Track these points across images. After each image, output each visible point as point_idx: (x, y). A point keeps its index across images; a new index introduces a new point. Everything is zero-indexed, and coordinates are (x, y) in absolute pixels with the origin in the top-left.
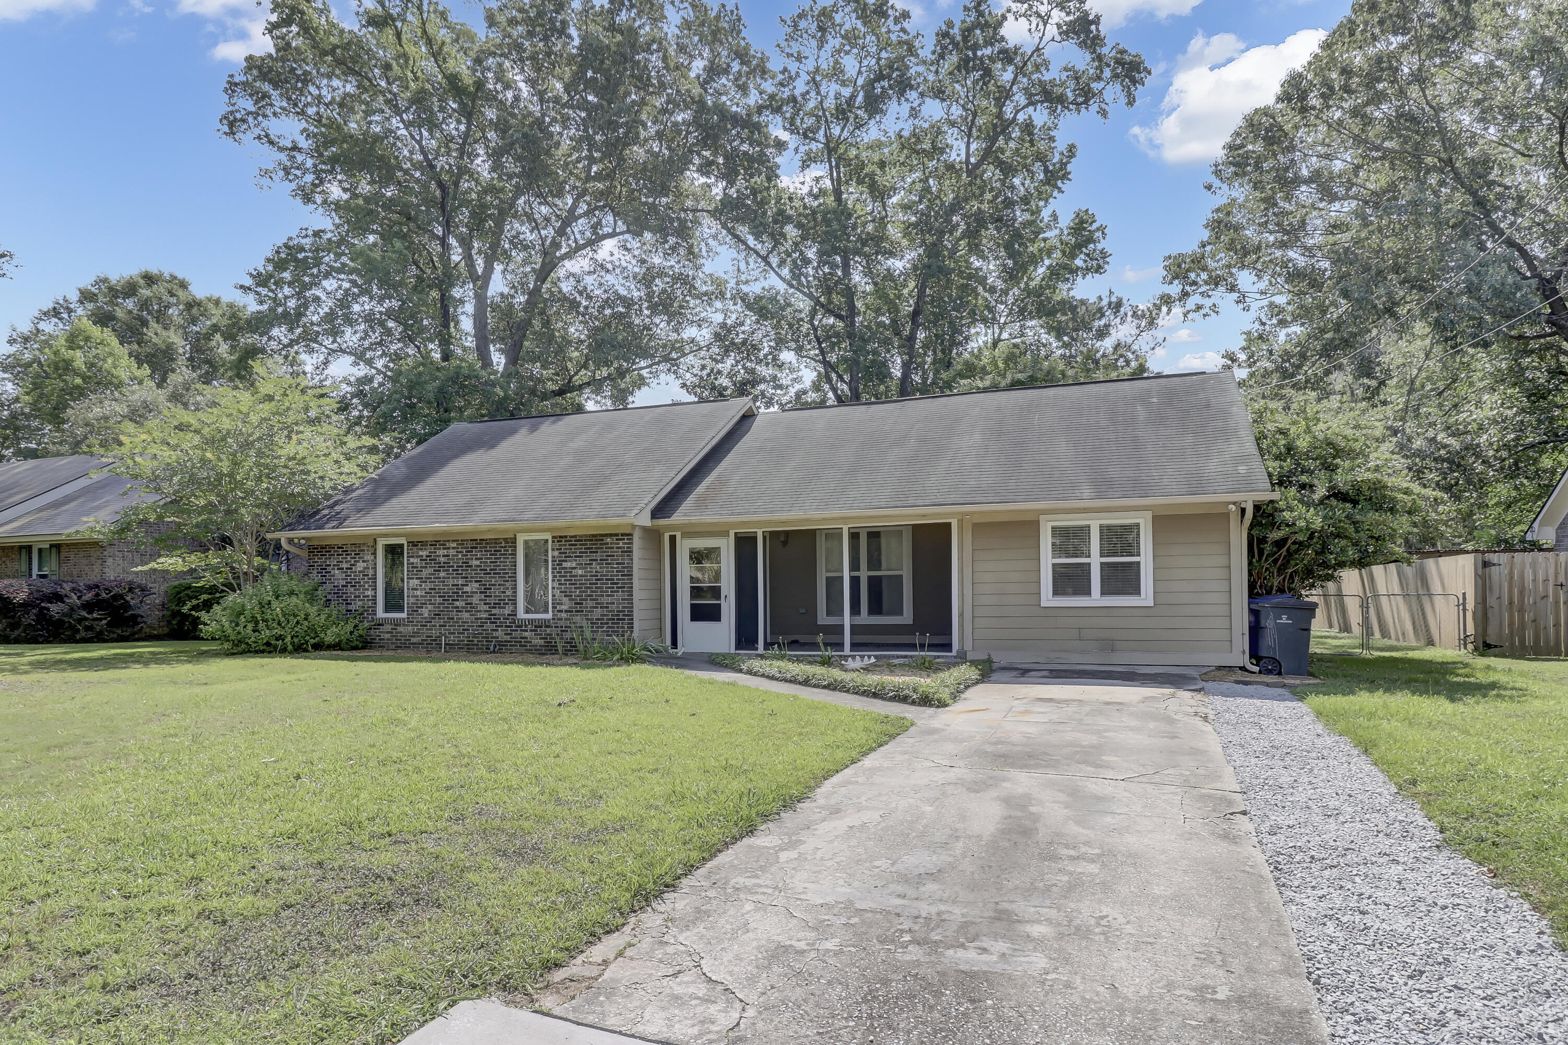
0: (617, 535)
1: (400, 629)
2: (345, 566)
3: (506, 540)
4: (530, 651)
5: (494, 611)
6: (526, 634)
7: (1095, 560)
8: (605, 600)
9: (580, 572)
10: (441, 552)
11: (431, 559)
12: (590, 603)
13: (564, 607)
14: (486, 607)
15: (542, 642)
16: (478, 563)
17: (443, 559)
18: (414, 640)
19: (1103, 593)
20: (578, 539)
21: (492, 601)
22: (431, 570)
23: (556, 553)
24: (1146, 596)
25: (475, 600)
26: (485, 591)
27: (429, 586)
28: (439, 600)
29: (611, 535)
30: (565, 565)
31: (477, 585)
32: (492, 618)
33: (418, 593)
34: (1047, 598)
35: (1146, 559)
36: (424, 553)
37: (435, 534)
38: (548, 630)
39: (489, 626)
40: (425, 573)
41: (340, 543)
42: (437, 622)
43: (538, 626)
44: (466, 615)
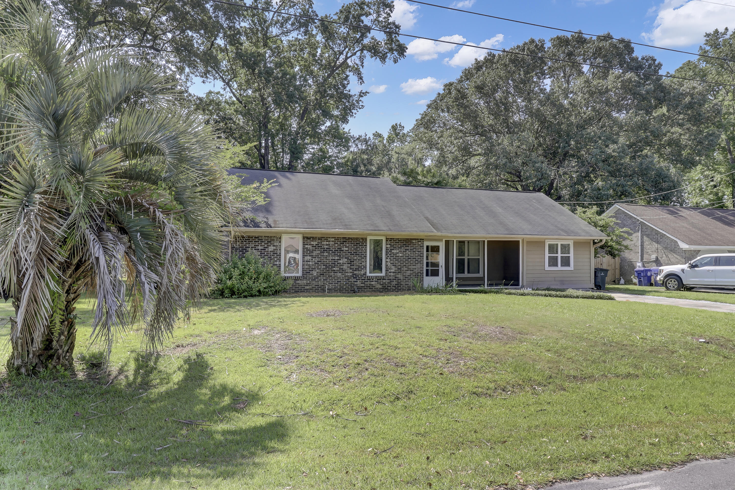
0: (418, 239)
1: (298, 282)
2: (260, 248)
3: (362, 238)
4: (375, 291)
5: (355, 272)
6: (373, 283)
7: (559, 255)
8: (412, 267)
9: (400, 255)
10: (325, 243)
11: (317, 247)
12: (405, 269)
13: (392, 271)
14: (351, 271)
15: (381, 286)
16: (347, 249)
17: (326, 247)
18: (306, 287)
19: (562, 266)
20: (399, 240)
21: (354, 267)
22: (319, 252)
23: (389, 246)
24: (571, 268)
25: (345, 267)
26: (351, 262)
27: (317, 260)
28: (323, 267)
29: (415, 239)
30: (393, 251)
31: (346, 260)
32: (355, 276)
33: (311, 263)
34: (547, 268)
35: (571, 255)
36: (314, 243)
37: (322, 234)
38: (384, 281)
39: (352, 280)
40: (314, 254)
41: (257, 235)
42: (322, 278)
43: (379, 279)
44: (340, 274)
